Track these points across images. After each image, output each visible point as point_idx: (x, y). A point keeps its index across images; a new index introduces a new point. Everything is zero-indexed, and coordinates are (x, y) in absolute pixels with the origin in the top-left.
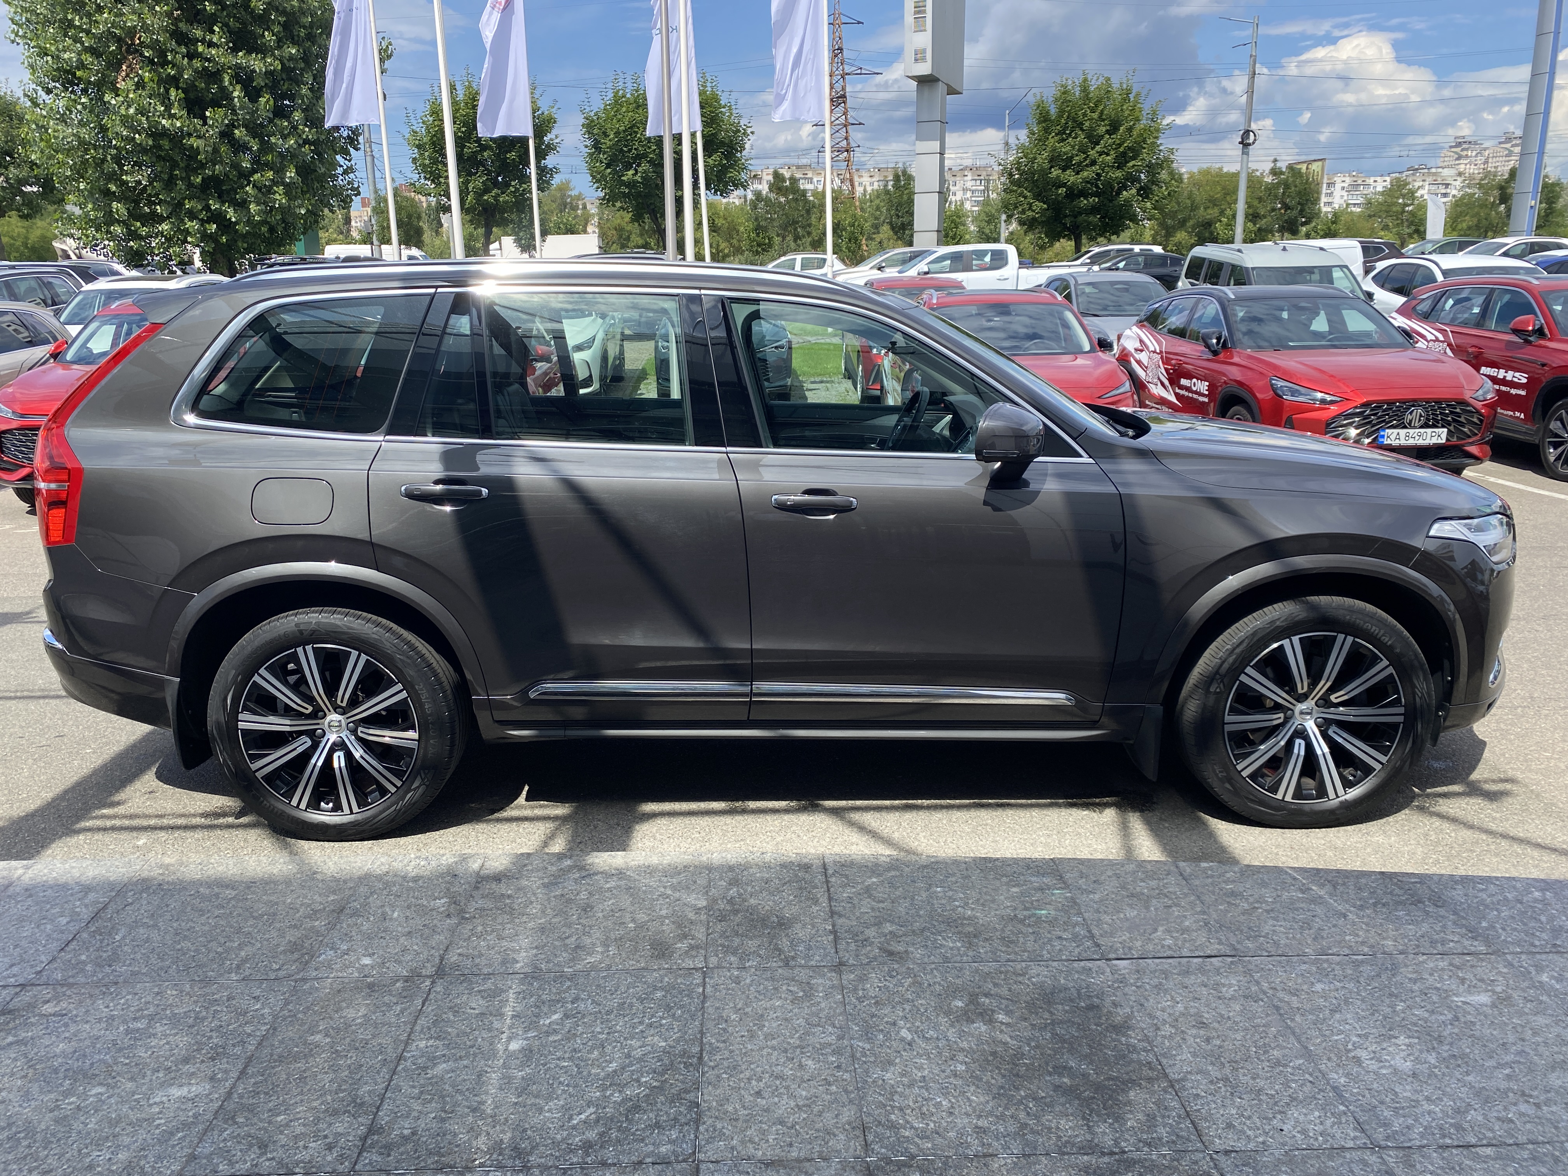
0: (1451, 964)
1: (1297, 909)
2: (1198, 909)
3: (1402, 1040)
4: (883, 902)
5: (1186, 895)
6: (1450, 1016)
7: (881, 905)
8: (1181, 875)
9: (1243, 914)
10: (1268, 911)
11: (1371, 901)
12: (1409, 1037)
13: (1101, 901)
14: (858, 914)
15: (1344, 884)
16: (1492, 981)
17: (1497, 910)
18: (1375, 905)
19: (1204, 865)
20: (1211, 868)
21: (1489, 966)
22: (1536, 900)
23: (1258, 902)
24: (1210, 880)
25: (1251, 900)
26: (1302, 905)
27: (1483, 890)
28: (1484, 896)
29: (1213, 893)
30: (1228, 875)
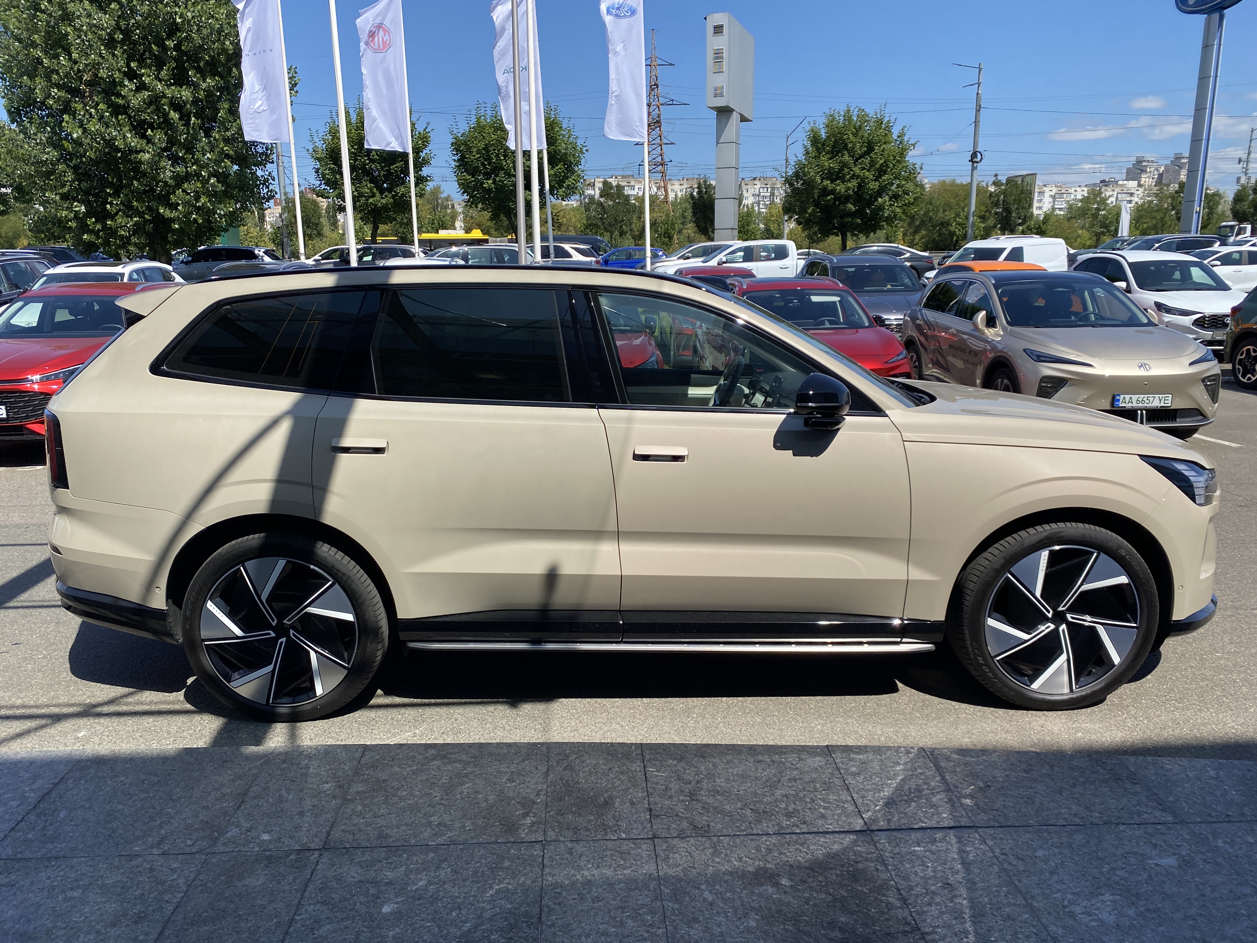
0: (1146, 833)
2: (943, 788)
3: (1108, 897)
6: (1145, 876)
7: (688, 786)
8: (929, 758)
9: (979, 791)
10: (999, 789)
12: (1113, 895)
13: (865, 781)
14: (669, 794)
15: (1060, 765)
16: (1179, 846)
17: (1181, 786)
18: (1084, 783)
21: (1176, 833)
23: (990, 781)
24: (952, 763)
25: (985, 779)
27: (1169, 770)
28: (1171, 775)
29: (955, 774)
30: (967, 758)
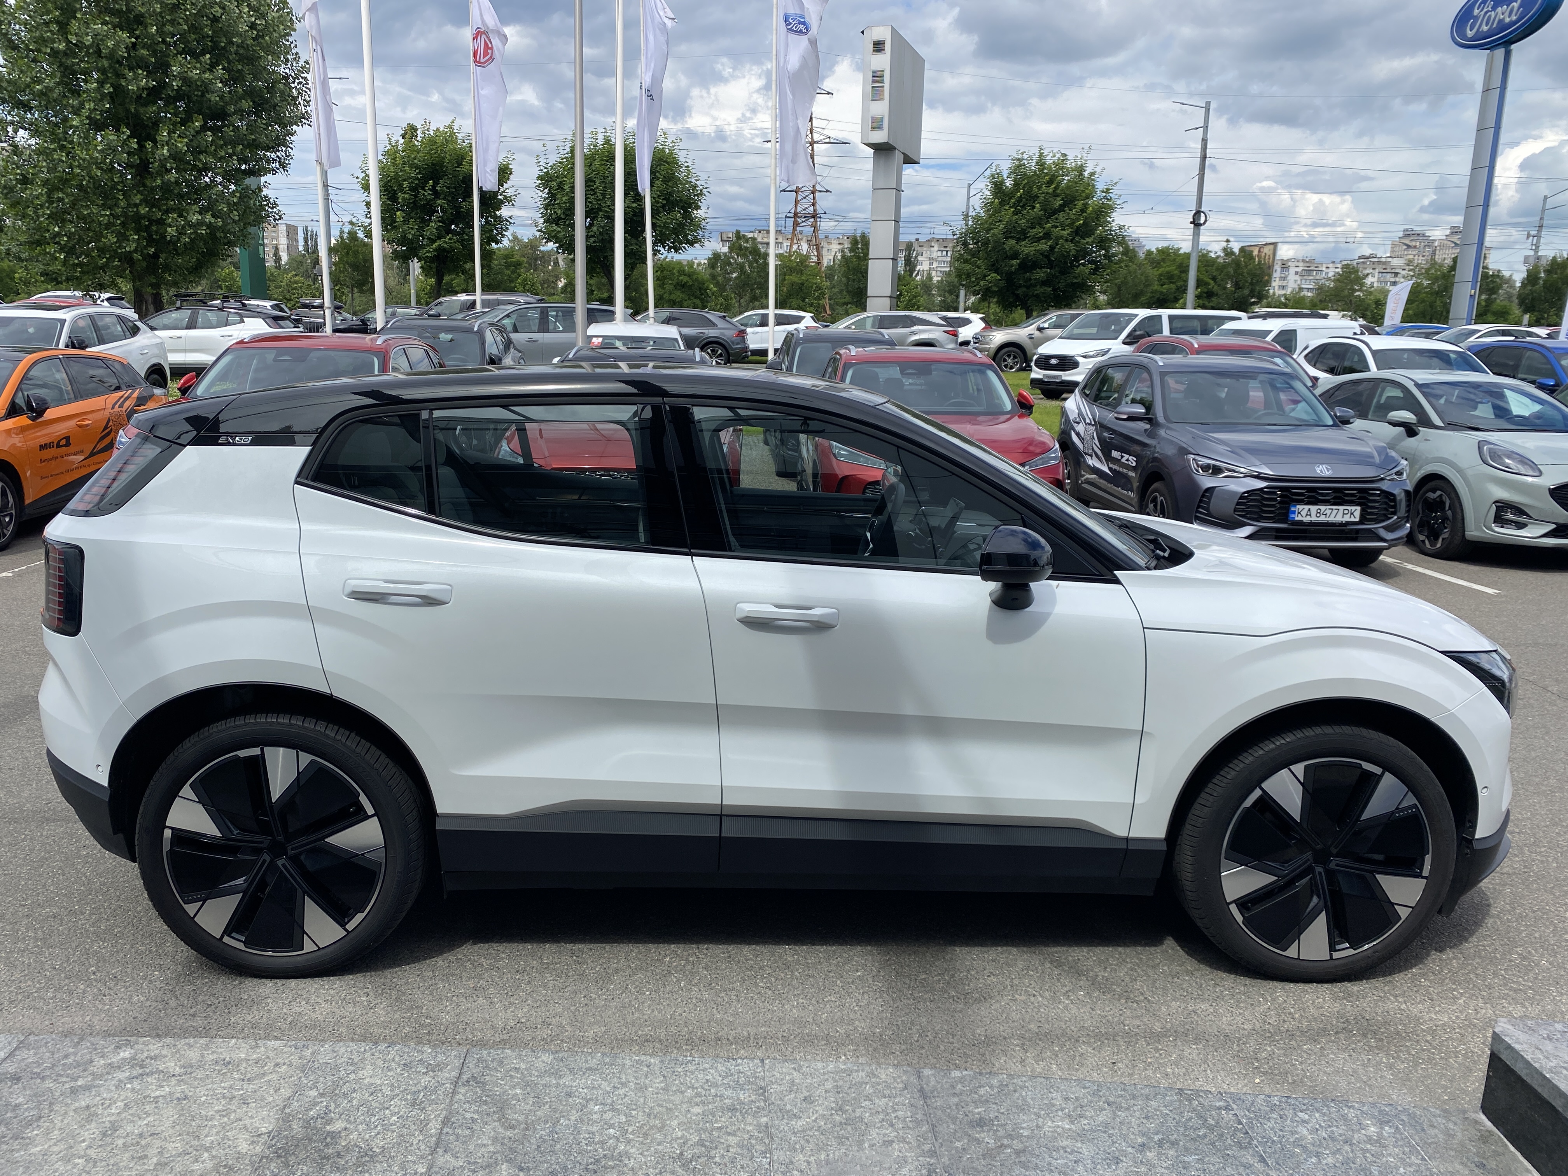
1: (1057, 1150)
2: (927, 1147)
4: (513, 1127)
5: (918, 1123)
7: (509, 1133)
8: (921, 1090)
9: (984, 1156)
10: (1018, 1153)
11: (1156, 1138)
13: (804, 1131)
14: (471, 1147)
15: (1128, 1109)
17: (1317, 1155)
18: (1160, 1144)
19: (956, 1074)
20: (961, 1080)
22: (1369, 1140)
23: (1010, 1137)
24: (956, 1100)
25: (1001, 1133)
26: (1065, 1143)
27: (1304, 1121)
28: (1305, 1132)
29: (954, 1120)
30: (982, 1091)
